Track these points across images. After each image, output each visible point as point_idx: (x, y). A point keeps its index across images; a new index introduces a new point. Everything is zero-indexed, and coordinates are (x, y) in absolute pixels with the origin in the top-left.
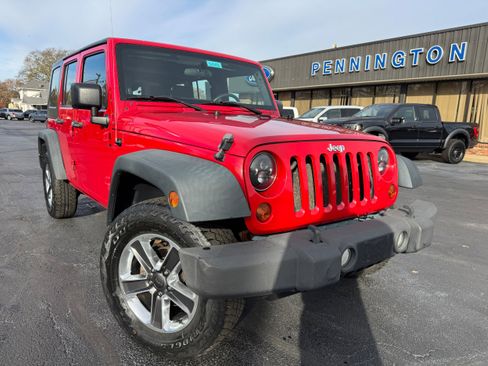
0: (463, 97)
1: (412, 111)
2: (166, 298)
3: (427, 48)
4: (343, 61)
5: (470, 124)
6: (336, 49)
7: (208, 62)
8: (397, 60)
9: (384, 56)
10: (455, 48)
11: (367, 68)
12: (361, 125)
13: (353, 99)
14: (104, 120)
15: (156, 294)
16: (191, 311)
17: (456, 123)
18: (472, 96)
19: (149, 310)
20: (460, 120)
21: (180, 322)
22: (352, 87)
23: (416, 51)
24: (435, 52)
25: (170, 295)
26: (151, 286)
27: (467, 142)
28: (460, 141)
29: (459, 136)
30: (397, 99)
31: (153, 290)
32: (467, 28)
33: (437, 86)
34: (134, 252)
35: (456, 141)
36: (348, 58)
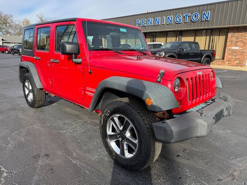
0: (208, 37)
1: (187, 45)
2: (126, 143)
3: (192, 14)
4: (151, 19)
5: (211, 50)
6: (148, 13)
7: (121, 29)
8: (178, 20)
9: (171, 17)
10: (204, 14)
11: (164, 23)
12: (165, 53)
13: (157, 39)
14: (80, 60)
15: (122, 141)
16: (136, 149)
17: (205, 50)
18: (212, 37)
19: (119, 148)
20: (207, 49)
21: (132, 154)
22: (156, 32)
23: (187, 15)
24: (196, 16)
25: (127, 142)
26: (119, 137)
27: (211, 59)
28: (208, 59)
29: (208, 56)
30: (177, 38)
31: (120, 139)
32: (210, 4)
33: (196, 32)
34: (112, 123)
35: (206, 59)
36: (154, 18)
